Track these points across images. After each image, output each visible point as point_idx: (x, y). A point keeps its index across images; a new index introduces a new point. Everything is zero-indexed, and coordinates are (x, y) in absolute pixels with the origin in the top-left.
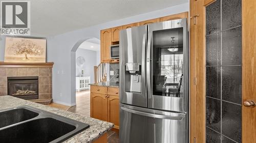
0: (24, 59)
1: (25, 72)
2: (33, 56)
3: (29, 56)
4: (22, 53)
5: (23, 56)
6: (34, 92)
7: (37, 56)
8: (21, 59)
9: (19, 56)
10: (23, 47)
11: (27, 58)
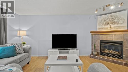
0: (109, 28)
1: (111, 38)
2: (116, 25)
3: (112, 26)
4: (107, 24)
5: (108, 26)
6: (117, 52)
7: (119, 25)
8: (107, 28)
9: (105, 27)
10: (107, 20)
11: (111, 27)
